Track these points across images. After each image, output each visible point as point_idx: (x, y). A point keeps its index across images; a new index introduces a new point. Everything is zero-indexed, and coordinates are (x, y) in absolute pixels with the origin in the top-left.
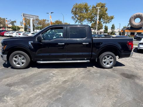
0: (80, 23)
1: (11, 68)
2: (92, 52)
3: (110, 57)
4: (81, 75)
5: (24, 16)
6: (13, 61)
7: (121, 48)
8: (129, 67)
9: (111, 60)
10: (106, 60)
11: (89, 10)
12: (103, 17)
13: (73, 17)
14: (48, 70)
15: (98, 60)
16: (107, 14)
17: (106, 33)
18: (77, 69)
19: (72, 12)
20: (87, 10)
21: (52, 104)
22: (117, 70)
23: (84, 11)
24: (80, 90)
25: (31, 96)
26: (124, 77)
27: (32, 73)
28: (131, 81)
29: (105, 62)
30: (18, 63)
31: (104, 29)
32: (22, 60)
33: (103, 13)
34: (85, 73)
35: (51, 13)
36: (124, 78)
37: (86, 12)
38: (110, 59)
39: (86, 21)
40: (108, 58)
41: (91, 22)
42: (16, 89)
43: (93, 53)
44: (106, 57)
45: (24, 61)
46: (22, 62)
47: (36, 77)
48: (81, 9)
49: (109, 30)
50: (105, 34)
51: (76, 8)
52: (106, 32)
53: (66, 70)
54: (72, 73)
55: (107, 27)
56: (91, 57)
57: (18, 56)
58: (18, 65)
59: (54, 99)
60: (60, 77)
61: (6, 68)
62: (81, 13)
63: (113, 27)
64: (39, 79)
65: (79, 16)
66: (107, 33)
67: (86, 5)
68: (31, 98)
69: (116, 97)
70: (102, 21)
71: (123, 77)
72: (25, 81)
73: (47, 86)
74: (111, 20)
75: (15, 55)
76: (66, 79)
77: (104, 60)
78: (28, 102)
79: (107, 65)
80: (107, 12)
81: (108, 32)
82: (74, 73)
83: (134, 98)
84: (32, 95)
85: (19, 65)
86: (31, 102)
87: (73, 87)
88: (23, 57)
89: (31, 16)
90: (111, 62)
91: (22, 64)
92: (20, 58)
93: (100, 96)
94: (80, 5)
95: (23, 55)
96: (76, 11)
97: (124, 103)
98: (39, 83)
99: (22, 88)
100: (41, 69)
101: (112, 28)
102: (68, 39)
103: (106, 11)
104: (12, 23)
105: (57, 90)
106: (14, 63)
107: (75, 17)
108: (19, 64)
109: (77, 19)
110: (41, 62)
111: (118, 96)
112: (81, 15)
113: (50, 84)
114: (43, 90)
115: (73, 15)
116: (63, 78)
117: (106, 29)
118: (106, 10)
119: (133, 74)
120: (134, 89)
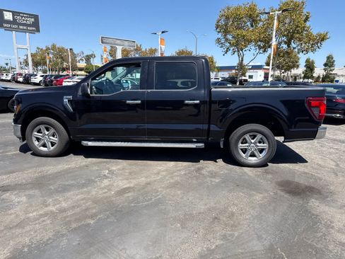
0: (236, 53)
1: (31, 154)
2: (209, 124)
3: (259, 136)
4: (172, 178)
5: (102, 42)
6: (34, 139)
7: (286, 114)
8: (316, 166)
9: (262, 145)
10: (247, 145)
11: (260, 20)
12: (297, 35)
13: (218, 40)
14: (104, 162)
15: (227, 143)
16: (309, 28)
17: (308, 78)
18: (172, 163)
19: (217, 27)
20: (254, 21)
21: (63, 235)
22: (277, 173)
23: (249, 23)
24: (145, 211)
25: (31, 215)
26: (282, 190)
27: (67, 166)
28: (297, 201)
29: (244, 151)
30: (42, 142)
31: (305, 69)
32: (51, 137)
33: (298, 26)
34: (185, 174)
35: (163, 32)
36: (282, 193)
37: (252, 26)
38: (260, 142)
39: (253, 48)
40: (253, 141)
41: (264, 51)
42: (13, 197)
43: (212, 126)
44: (247, 137)
45: (55, 139)
46: (52, 143)
47: (69, 175)
48: (238, 18)
49: (319, 71)
50: (306, 80)
51: (227, 18)
52: (309, 75)
53: (144, 165)
54: (155, 171)
55: (313, 62)
56: (208, 136)
57: (42, 127)
58: (42, 148)
59: (74, 225)
60: (120, 178)
61: (23, 153)
62: (238, 28)
63: (329, 63)
64: (72, 180)
65: (233, 37)
66: (312, 77)
67: (252, 9)
68: (28, 218)
69: (224, 237)
70: (294, 48)
71: (279, 192)
72: (39, 183)
73: (79, 196)
74: (319, 44)
75: (36, 126)
76: (132, 185)
77: (241, 145)
78: (17, 226)
79: (250, 158)
80: (308, 24)
81: (315, 75)
82: (158, 173)
83: (272, 245)
84: (35, 214)
85: (46, 147)
86: (23, 228)
87: (133, 205)
88: (52, 131)
89: (118, 42)
90: (261, 151)
91: (52, 146)
92: (47, 133)
93: (185, 230)
94: (237, 9)
95: (52, 126)
96: (226, 25)
97: (236, 255)
98: (65, 189)
99: (25, 195)
100: (90, 159)
101: (325, 65)
102: (149, 91)
103: (305, 21)
104: (88, 58)
105: (95, 208)
106: (36, 143)
107: (223, 41)
108: (44, 145)
109: (228, 45)
110: (90, 144)
111: (230, 235)
112: (238, 35)
113: (89, 192)
114: (64, 205)
115: (220, 36)
116: (125, 182)
117: (310, 67)
118: (307, 19)
119: (315, 186)
120: (290, 222)
